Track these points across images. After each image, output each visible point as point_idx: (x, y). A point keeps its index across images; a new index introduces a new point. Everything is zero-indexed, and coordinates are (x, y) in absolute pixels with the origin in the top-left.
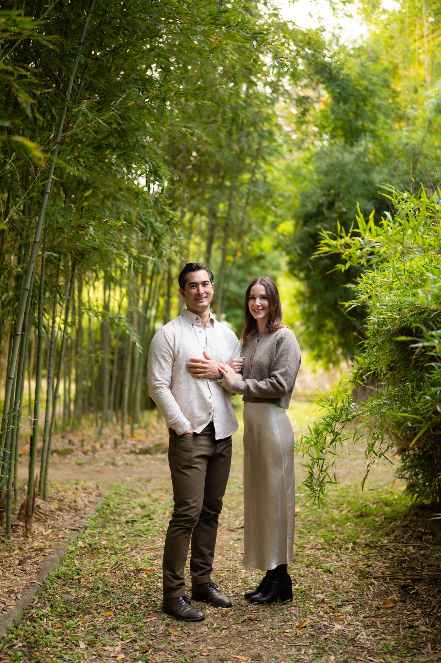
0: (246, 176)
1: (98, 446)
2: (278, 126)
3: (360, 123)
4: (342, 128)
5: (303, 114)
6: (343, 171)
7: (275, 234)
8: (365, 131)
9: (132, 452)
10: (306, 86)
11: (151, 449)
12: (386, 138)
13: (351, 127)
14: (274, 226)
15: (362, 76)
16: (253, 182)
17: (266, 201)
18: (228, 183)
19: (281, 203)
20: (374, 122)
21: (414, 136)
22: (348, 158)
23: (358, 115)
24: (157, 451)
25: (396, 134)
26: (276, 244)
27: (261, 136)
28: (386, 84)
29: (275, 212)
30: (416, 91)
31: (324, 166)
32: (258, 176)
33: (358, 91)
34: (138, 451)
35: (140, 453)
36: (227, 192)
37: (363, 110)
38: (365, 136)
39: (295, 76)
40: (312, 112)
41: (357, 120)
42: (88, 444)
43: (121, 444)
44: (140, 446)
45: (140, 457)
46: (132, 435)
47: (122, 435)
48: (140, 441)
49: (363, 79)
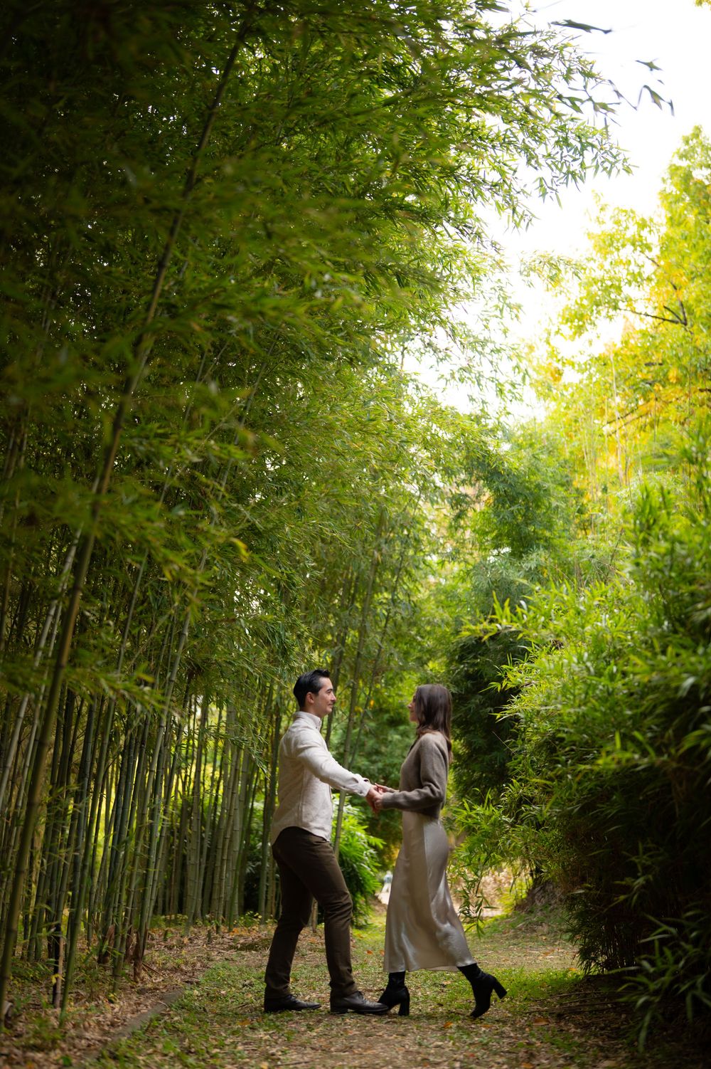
1: (186, 940)
2: (427, 532)
3: (531, 528)
4: (508, 535)
5: (459, 517)
8: (539, 539)
9: (231, 947)
12: (566, 548)
13: (519, 533)
15: (534, 470)
16: (394, 603)
17: (410, 629)
18: (359, 605)
19: (429, 633)
20: (549, 527)
21: (602, 545)
23: (528, 520)
25: (579, 543)
28: (566, 484)
30: (605, 490)
31: (484, 583)
32: (401, 595)
33: (528, 489)
34: (239, 946)
35: (241, 949)
37: (534, 513)
38: (538, 546)
39: (448, 472)
40: (470, 514)
41: (527, 525)
42: (172, 938)
43: (216, 938)
44: (242, 941)
45: (243, 953)
46: (230, 930)
47: (218, 927)
48: (241, 936)
49: (534, 474)
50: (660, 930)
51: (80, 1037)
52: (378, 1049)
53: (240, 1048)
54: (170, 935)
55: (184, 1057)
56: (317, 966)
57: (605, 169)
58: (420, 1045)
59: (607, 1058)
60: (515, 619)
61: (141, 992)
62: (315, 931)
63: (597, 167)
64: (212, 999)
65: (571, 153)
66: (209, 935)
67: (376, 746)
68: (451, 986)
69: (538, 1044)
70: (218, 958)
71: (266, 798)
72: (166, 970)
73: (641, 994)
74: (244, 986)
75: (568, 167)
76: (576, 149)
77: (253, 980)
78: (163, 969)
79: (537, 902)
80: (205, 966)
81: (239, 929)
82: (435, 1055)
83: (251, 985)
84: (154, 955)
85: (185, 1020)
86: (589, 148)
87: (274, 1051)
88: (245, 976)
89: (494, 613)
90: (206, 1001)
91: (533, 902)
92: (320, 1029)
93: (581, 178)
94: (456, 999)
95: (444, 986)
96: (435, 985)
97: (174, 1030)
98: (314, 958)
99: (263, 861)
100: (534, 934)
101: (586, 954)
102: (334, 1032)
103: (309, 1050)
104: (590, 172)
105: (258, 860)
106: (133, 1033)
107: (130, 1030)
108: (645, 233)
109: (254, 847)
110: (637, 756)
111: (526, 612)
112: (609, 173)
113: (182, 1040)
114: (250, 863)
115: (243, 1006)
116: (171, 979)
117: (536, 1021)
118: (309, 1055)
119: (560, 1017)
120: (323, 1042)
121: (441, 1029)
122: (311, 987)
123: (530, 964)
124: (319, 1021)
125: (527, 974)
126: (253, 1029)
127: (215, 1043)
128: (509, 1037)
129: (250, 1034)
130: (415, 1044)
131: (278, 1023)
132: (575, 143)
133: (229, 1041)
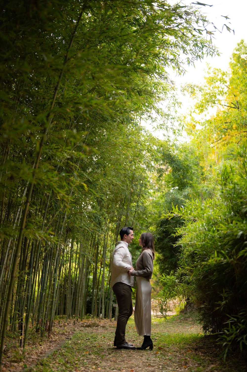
1: (66, 324)
2: (149, 182)
3: (185, 180)
4: (177, 183)
5: (160, 176)
8: (188, 184)
9: (82, 326)
10: (162, 164)
11: (91, 325)
12: (197, 187)
13: (181, 182)
19: (150, 217)
20: (192, 180)
21: (210, 186)
23: (184, 177)
24: (94, 326)
25: (202, 185)
28: (197, 165)
30: (211, 167)
31: (169, 199)
33: (184, 166)
35: (85, 327)
36: (125, 211)
37: (186, 175)
38: (187, 186)
39: (156, 161)
40: (164, 175)
41: (184, 179)
42: (61, 323)
43: (77, 323)
44: (86, 324)
46: (81, 320)
47: (77, 319)
48: (85, 322)
49: (186, 161)
50: (231, 319)
51: (30, 358)
52: (133, 361)
54: (61, 322)
56: (112, 333)
57: (210, 54)
58: (148, 360)
60: (180, 212)
61: (50, 342)
62: (111, 321)
63: (208, 54)
64: (75, 344)
65: (198, 49)
66: (74, 322)
69: (189, 359)
70: (77, 330)
71: (94, 275)
72: (59, 334)
73: (224, 342)
74: (86, 339)
75: (198, 54)
76: (200, 47)
77: (90, 337)
79: (188, 310)
80: (73, 333)
81: (85, 320)
82: (153, 363)
83: (89, 339)
84: (55, 329)
85: (66, 352)
86: (205, 47)
87: (97, 362)
88: (87, 336)
90: (73, 345)
91: (187, 310)
92: (113, 354)
93: (202, 58)
94: (160, 344)
95: (156, 339)
97: (62, 355)
99: (93, 296)
100: (187, 321)
101: (205, 328)
102: (118, 355)
103: (109, 362)
104: (205, 55)
105: (91, 296)
107: (47, 355)
108: (224, 77)
109: (90, 291)
111: (183, 209)
112: (212, 56)
113: (65, 359)
114: (88, 297)
115: (86, 346)
116: (61, 337)
117: (188, 351)
118: (109, 363)
119: (196, 350)
120: (114, 359)
121: (155, 354)
122: (110, 340)
123: (186, 331)
124: (113, 352)
125: (184, 335)
126: (90, 354)
127: (76, 359)
128: (179, 357)
129: (89, 356)
130: (146, 359)
131: (98, 352)
132: (200, 45)
133: (81, 359)
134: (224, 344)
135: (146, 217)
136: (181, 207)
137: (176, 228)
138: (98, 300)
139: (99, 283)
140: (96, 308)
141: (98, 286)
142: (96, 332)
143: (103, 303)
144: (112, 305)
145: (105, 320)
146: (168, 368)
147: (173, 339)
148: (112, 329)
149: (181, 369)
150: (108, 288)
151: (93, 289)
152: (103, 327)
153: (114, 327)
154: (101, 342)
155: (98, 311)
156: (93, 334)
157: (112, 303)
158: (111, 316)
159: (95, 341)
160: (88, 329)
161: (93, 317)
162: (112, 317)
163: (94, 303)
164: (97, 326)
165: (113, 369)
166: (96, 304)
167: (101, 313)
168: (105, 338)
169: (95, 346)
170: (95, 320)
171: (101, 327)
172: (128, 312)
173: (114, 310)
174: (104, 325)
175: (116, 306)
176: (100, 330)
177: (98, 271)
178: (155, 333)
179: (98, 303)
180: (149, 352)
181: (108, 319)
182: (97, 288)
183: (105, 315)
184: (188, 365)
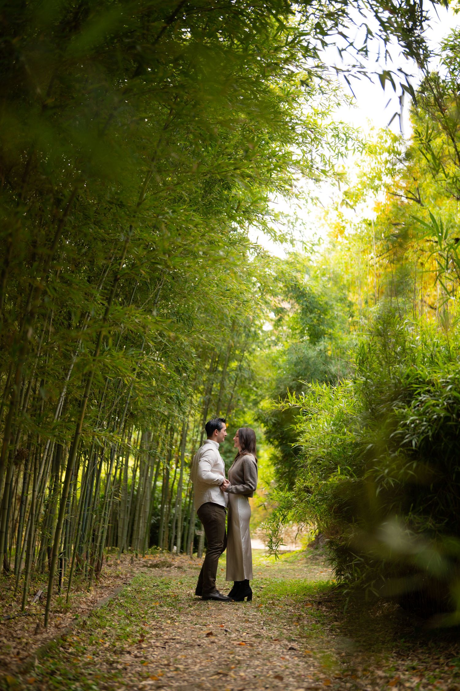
0: (234, 364)
1: (119, 562)
2: (261, 329)
3: (321, 328)
4: (308, 330)
5: (280, 319)
6: (308, 363)
7: (256, 409)
8: (325, 334)
9: (144, 566)
10: (283, 300)
11: (158, 564)
12: (341, 339)
13: (314, 330)
14: (256, 403)
15: (323, 294)
16: (240, 368)
17: (249, 383)
18: (220, 369)
19: (261, 385)
20: (332, 327)
22: (312, 353)
23: (320, 323)
24: (163, 566)
26: (256, 417)
27: (248, 336)
28: (343, 300)
29: (256, 392)
30: (366, 303)
31: (294, 358)
32: (245, 364)
34: (149, 565)
35: (150, 567)
36: (220, 376)
37: (324, 319)
38: (324, 337)
41: (319, 325)
42: (111, 561)
43: (136, 561)
44: (150, 562)
45: (151, 569)
46: (143, 557)
47: (137, 555)
48: (150, 560)
49: (324, 296)
50: (356, 559)
51: (79, 608)
52: (224, 616)
53: (155, 614)
54: (109, 559)
55: (129, 617)
56: (193, 577)
57: (359, 151)
58: (245, 614)
59: (336, 621)
60: (298, 401)
61: (102, 587)
62: (191, 558)
63: (354, 150)
64: (137, 592)
65: (340, 142)
66: (132, 559)
67: (229, 448)
68: (265, 588)
69: (305, 615)
70: (137, 572)
71: (163, 480)
72: (112, 577)
73: (346, 589)
74: (154, 586)
75: (339, 150)
76: (343, 139)
77: (159, 583)
78: (110, 577)
79: (320, 543)
80: (132, 576)
81: (148, 556)
82: (252, 619)
83: (158, 586)
84: (105, 569)
85: (126, 602)
86: (350, 139)
87: (173, 616)
88: (154, 581)
89: (288, 398)
90: (135, 594)
91: (318, 543)
92: (195, 607)
93: (346, 156)
94: (267, 594)
95: (262, 588)
96: (257, 587)
97: (121, 606)
98: (191, 572)
99: (162, 516)
100: (318, 561)
101: (339, 572)
102: (202, 608)
103: (190, 616)
104: (350, 153)
105: (158, 515)
106: (102, 607)
107: (100, 605)
109: (156, 508)
110: (348, 477)
111: (304, 398)
112: (361, 153)
113: (127, 610)
114: (153, 517)
115: (154, 596)
116: (115, 581)
117: (306, 605)
118: (190, 618)
119: (320, 603)
120: (197, 612)
121: (257, 608)
122: (190, 587)
123: (311, 577)
124: (195, 603)
125: (307, 583)
126: (161, 606)
127: (142, 612)
128: (291, 612)
129: (160, 609)
130: (242, 614)
131: (174, 604)
132: (343, 136)
133: (149, 611)
134: (345, 591)
135: (254, 385)
136: (302, 394)
137: (298, 416)
138: (170, 523)
139: (172, 495)
140: (166, 536)
141: (170, 500)
142: (168, 576)
143: (179, 529)
144: (193, 531)
145: (182, 556)
146: (272, 624)
147: (289, 588)
148: (193, 571)
149: (290, 626)
150: (188, 503)
151: (162, 503)
152: (179, 568)
153: (196, 569)
154: (177, 591)
155: (171, 542)
156: (164, 578)
157: (193, 528)
158: (192, 551)
159: (168, 588)
160: (155, 571)
161: (161, 552)
162: (194, 552)
163: (164, 528)
164: (170, 566)
165: (196, 624)
166: (167, 530)
167: (175, 544)
168: (182, 584)
169: (168, 596)
170: (165, 556)
171: (176, 567)
172: (222, 546)
173: (196, 540)
174: (181, 565)
175: (202, 533)
176: (174, 572)
177: (172, 473)
178: (262, 579)
179: (169, 527)
180: (248, 604)
181: (187, 554)
182: (170, 502)
183: (182, 548)
184: (301, 622)
